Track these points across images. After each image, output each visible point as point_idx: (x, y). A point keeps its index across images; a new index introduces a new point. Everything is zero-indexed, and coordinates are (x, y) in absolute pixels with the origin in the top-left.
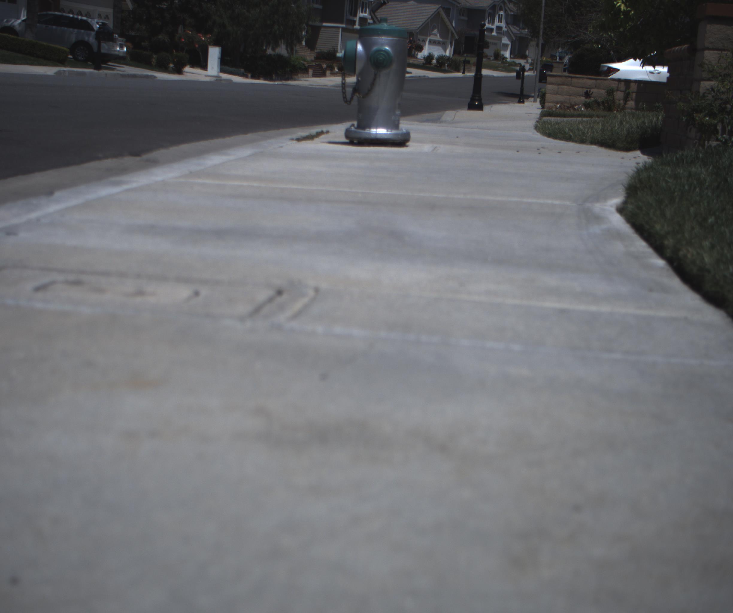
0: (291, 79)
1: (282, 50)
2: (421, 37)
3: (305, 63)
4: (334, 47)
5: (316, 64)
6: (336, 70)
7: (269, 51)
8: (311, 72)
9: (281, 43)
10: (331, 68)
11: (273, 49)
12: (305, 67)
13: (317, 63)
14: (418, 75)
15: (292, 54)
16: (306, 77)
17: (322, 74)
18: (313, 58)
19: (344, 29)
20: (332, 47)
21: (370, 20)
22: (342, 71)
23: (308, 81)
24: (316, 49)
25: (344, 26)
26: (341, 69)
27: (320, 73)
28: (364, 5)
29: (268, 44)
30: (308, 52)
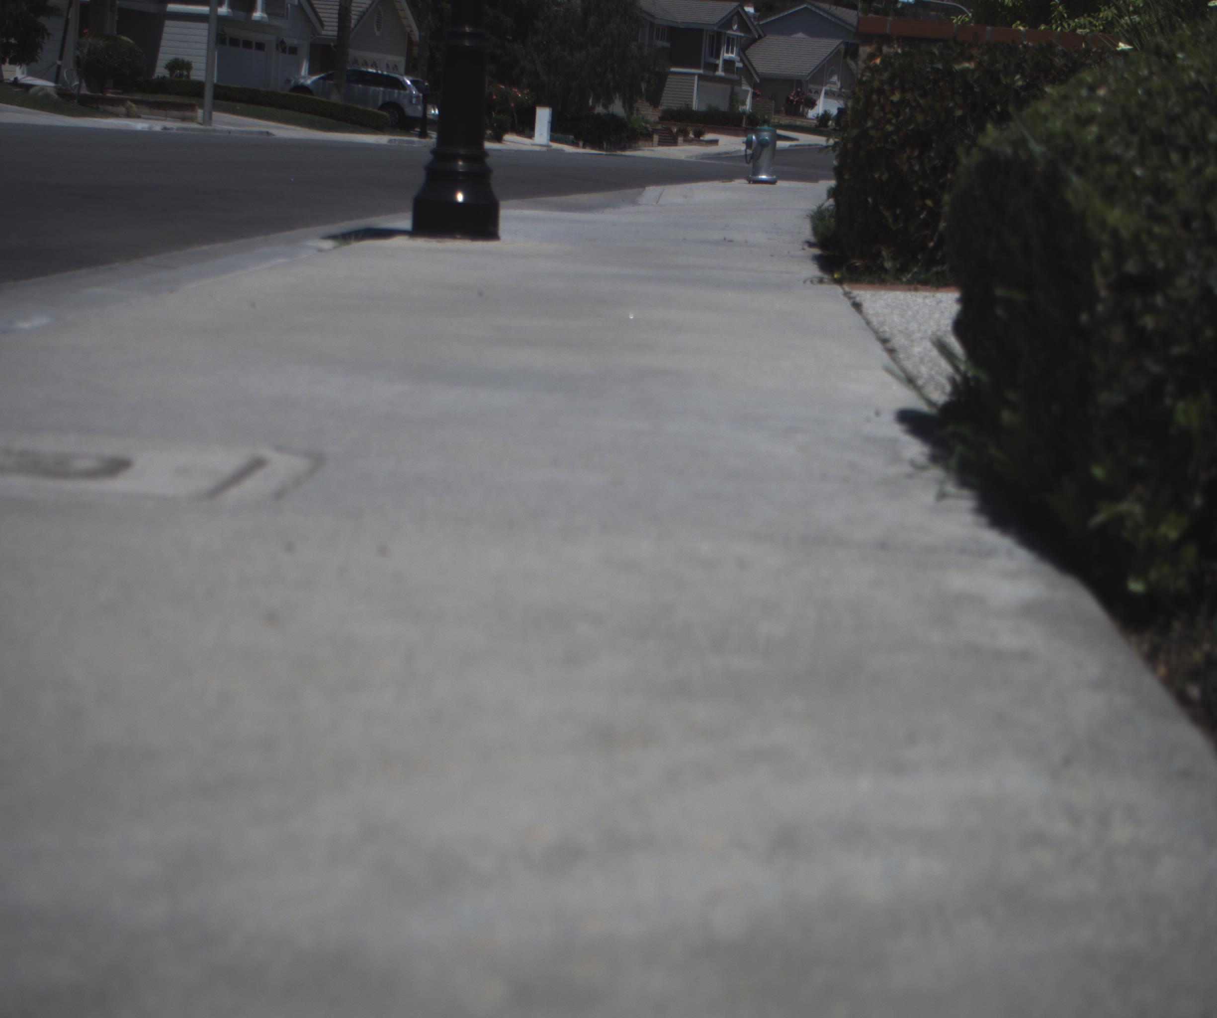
0: (630, 148)
1: (617, 108)
2: (813, 87)
3: (648, 126)
4: (688, 104)
5: (662, 127)
6: (691, 136)
7: (599, 109)
8: (656, 138)
9: (616, 97)
10: (685, 133)
11: (606, 106)
12: (648, 131)
13: (664, 126)
14: (807, 143)
15: (632, 114)
16: (649, 146)
17: (673, 142)
18: (657, 119)
19: (701, 77)
20: (684, 103)
21: (739, 65)
22: (699, 137)
23: (653, 151)
24: (661, 105)
25: (701, 71)
26: (698, 134)
27: (669, 140)
28: (730, 43)
29: (597, 100)
30: (651, 110)
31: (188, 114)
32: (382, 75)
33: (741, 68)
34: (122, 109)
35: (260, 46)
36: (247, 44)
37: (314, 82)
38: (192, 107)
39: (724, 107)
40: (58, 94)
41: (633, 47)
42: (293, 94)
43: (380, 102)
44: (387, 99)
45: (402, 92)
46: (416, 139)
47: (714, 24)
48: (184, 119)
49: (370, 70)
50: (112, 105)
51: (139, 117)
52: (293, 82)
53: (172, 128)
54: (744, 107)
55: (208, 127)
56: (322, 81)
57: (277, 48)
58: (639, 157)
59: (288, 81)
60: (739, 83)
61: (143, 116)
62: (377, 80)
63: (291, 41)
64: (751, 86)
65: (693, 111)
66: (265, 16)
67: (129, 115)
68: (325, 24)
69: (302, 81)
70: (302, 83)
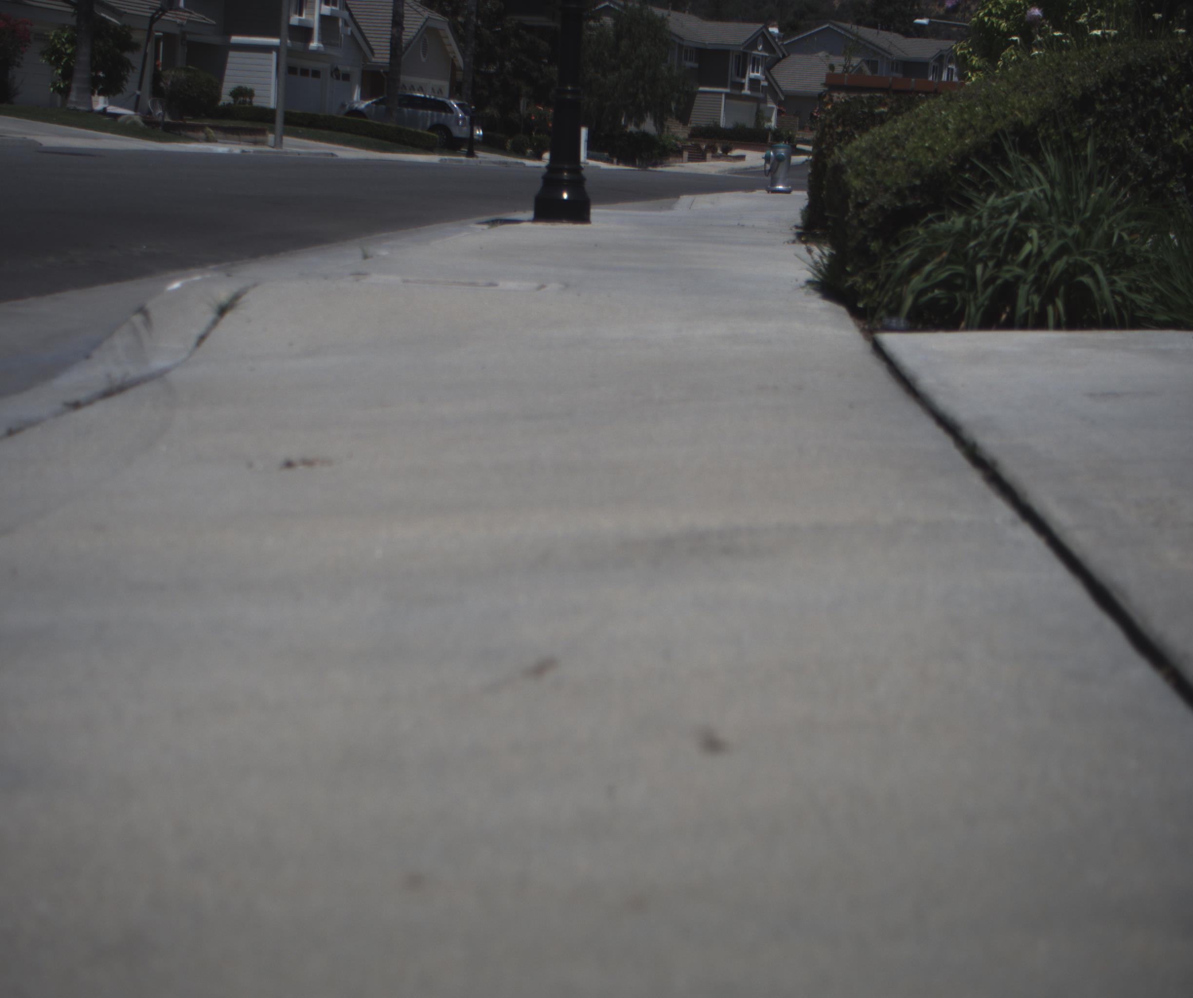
0: (662, 164)
1: (649, 126)
3: (678, 143)
4: (715, 120)
5: (692, 144)
6: (720, 152)
7: (631, 128)
8: (686, 154)
9: (647, 116)
10: (713, 150)
11: (637, 125)
12: (678, 147)
13: (693, 143)
15: (663, 131)
16: (679, 162)
17: (702, 158)
18: (686, 136)
19: (728, 96)
20: (712, 120)
21: (765, 83)
22: (727, 153)
23: (683, 166)
24: (691, 123)
25: (728, 90)
26: (726, 150)
27: (698, 156)
28: (756, 62)
29: (629, 118)
30: (681, 128)
31: (259, 138)
32: (430, 99)
33: (766, 87)
34: (202, 135)
35: (316, 74)
36: (305, 72)
37: (367, 106)
38: (262, 132)
39: (750, 124)
40: (145, 122)
41: (663, 68)
42: (349, 118)
43: (429, 124)
44: (435, 120)
45: (449, 115)
46: (463, 158)
47: (739, 45)
48: (255, 143)
49: (418, 95)
50: (193, 131)
51: (216, 141)
52: (347, 107)
53: (250, 152)
54: (769, 124)
55: (280, 150)
56: (374, 105)
57: (332, 75)
58: (668, 172)
59: (343, 106)
60: (765, 102)
61: (219, 140)
62: (425, 103)
63: (344, 68)
64: (775, 103)
65: (721, 128)
66: (321, 45)
67: (208, 140)
68: (375, 51)
69: (356, 105)
70: (356, 108)
